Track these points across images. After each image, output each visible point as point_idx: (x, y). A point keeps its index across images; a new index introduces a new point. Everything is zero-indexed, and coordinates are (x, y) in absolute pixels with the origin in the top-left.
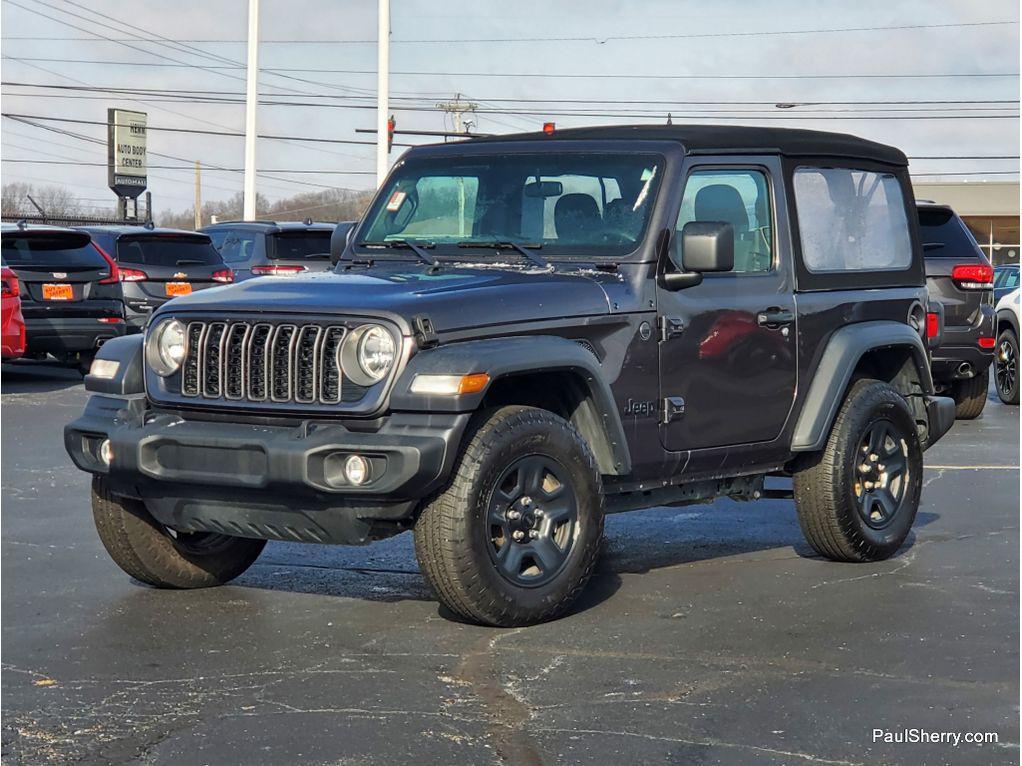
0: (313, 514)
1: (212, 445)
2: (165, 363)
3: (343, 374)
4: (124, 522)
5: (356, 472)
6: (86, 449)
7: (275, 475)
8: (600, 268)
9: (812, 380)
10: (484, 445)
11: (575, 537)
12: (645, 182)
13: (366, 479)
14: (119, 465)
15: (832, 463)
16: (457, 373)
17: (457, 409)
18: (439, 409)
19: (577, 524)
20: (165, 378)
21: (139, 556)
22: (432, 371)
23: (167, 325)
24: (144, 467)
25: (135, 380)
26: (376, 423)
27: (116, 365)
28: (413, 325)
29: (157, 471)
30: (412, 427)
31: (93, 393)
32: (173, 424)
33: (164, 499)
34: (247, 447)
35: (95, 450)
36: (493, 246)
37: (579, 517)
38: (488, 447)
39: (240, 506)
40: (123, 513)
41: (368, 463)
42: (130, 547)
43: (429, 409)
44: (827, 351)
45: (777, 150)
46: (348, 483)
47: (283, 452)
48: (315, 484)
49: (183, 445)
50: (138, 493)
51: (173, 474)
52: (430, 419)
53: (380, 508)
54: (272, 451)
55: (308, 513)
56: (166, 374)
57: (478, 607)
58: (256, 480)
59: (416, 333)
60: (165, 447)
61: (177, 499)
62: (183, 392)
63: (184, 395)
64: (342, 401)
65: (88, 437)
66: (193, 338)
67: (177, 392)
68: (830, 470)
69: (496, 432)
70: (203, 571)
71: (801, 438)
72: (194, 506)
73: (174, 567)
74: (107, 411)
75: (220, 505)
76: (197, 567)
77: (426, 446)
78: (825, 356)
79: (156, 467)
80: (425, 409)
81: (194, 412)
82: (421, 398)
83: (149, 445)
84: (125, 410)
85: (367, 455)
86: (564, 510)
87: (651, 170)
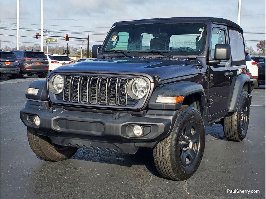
0: (118, 145)
1: (82, 121)
2: (55, 90)
3: (128, 95)
4: (40, 142)
5: (138, 131)
6: (28, 120)
7: (108, 132)
8: (189, 59)
9: (233, 92)
10: (179, 120)
11: (199, 148)
12: (201, 32)
13: (143, 134)
14: (44, 126)
15: (237, 115)
16: (173, 96)
17: (175, 109)
18: (168, 108)
19: (199, 143)
20: (56, 95)
21: (44, 153)
22: (164, 95)
23: (56, 76)
24: (53, 128)
25: (45, 95)
26: (141, 113)
27: (38, 90)
28: (154, 78)
29: (59, 129)
30: (157, 115)
31: (28, 99)
32: (63, 112)
33: (58, 137)
34: (95, 122)
35: (32, 120)
36: (151, 52)
37: (200, 141)
38: (180, 121)
39: (88, 141)
40: (39, 139)
41: (143, 128)
42: (41, 150)
43: (164, 108)
44: (236, 83)
45: (227, 24)
46: (135, 135)
47: (112, 124)
48: (123, 136)
49: (68, 120)
50: (48, 134)
51: (64, 130)
52: (164, 112)
53: (145, 143)
54: (107, 124)
55: (116, 144)
56: (56, 94)
57: (176, 176)
58: (99, 134)
59: (155, 81)
60: (61, 120)
61: (63, 137)
62: (64, 100)
63: (64, 101)
64: (127, 105)
65: (29, 115)
66: (67, 82)
67: (61, 100)
68: (236, 117)
69: (182, 115)
70: (64, 155)
71: (231, 108)
72: (69, 140)
73: (55, 155)
74: (35, 106)
75: (80, 140)
76: (62, 155)
77: (166, 123)
78: (235, 85)
79: (58, 127)
80: (163, 109)
81: (69, 107)
82: (161, 104)
83: (55, 120)
84: (42, 106)
85: (143, 126)
86: (196, 140)
87: (202, 28)
